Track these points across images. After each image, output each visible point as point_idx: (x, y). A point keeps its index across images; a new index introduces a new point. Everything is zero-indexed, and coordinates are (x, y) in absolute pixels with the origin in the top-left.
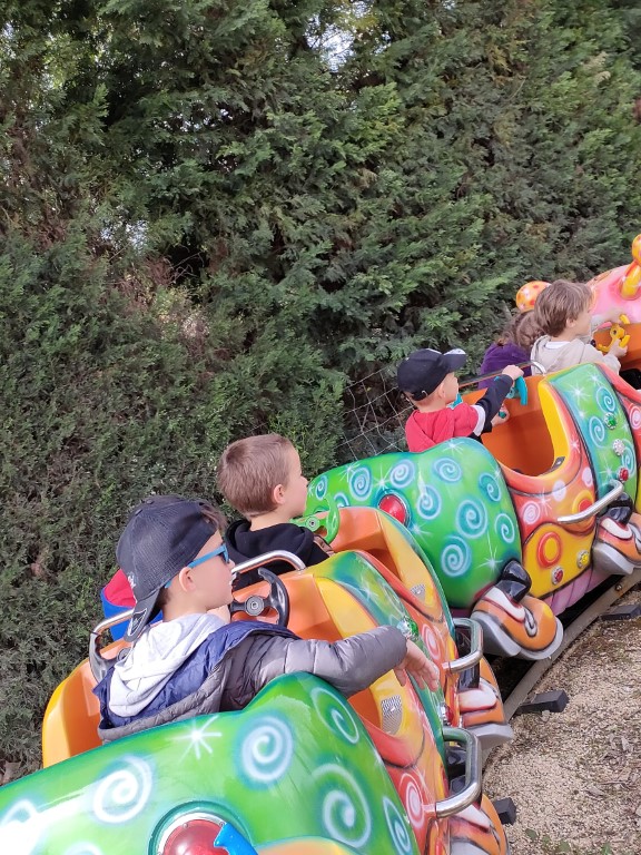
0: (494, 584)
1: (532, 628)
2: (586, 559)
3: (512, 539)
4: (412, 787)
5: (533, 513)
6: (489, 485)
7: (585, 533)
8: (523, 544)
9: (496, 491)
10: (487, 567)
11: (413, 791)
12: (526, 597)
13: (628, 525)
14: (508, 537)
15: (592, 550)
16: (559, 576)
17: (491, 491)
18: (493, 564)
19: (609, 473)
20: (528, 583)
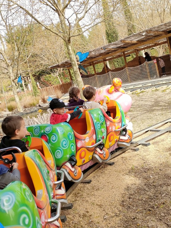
0: (68, 162)
1: (75, 174)
2: (91, 158)
3: (74, 150)
4: (43, 215)
5: (80, 144)
6: (70, 136)
7: (92, 151)
8: (76, 152)
9: (72, 137)
10: (67, 157)
11: (43, 216)
12: (75, 166)
13: (102, 150)
14: (73, 150)
15: (93, 155)
16: (84, 161)
17: (70, 137)
18: (68, 156)
19: (100, 136)
20: (76, 162)
